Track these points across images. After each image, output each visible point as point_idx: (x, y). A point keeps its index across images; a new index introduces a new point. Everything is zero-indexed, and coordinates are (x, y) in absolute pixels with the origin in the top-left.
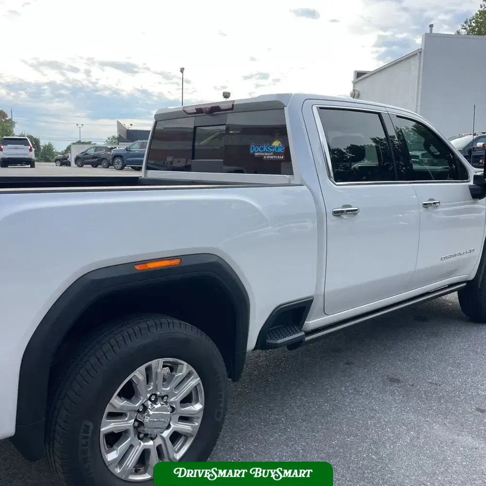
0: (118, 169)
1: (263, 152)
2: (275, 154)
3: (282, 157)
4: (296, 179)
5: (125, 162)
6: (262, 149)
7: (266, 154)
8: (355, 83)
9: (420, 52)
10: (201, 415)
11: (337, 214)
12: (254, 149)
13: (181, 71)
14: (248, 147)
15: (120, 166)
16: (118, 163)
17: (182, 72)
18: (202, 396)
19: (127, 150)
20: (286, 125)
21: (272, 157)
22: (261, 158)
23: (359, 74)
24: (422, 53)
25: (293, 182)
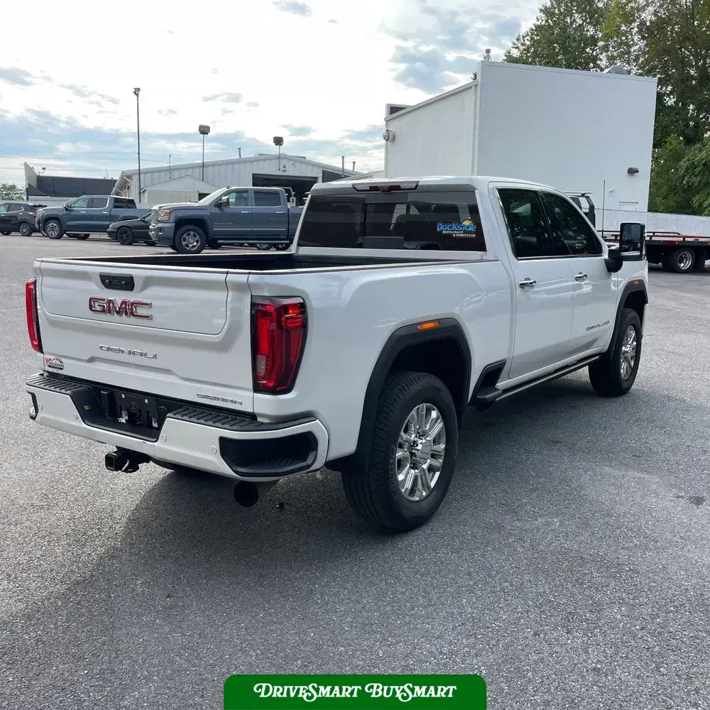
0: (54, 238)
1: (452, 230)
2: (465, 232)
3: (474, 235)
4: (489, 254)
5: (64, 228)
6: (451, 227)
7: (455, 232)
8: (387, 121)
9: (476, 86)
10: (443, 454)
11: (522, 285)
12: (442, 228)
13: (135, 93)
14: (434, 225)
15: (55, 233)
16: (52, 229)
17: (137, 95)
18: (444, 439)
19: (67, 210)
20: (477, 205)
21: (461, 235)
22: (450, 235)
23: (394, 110)
24: (479, 87)
25: (484, 258)
